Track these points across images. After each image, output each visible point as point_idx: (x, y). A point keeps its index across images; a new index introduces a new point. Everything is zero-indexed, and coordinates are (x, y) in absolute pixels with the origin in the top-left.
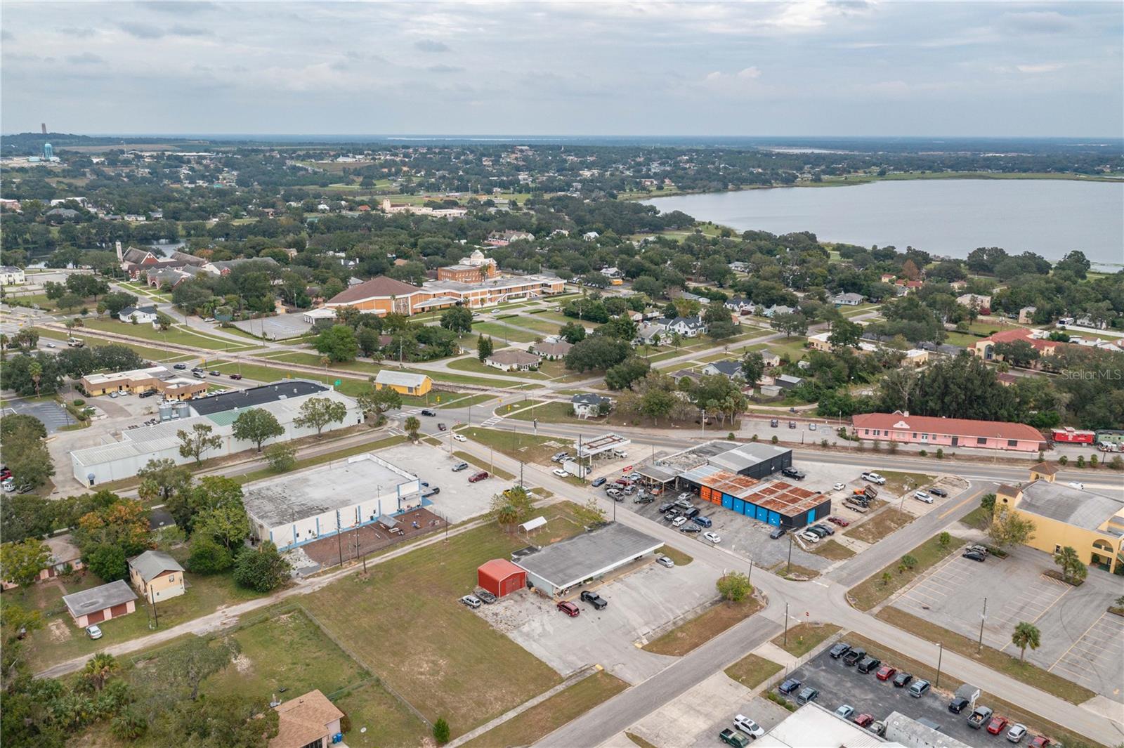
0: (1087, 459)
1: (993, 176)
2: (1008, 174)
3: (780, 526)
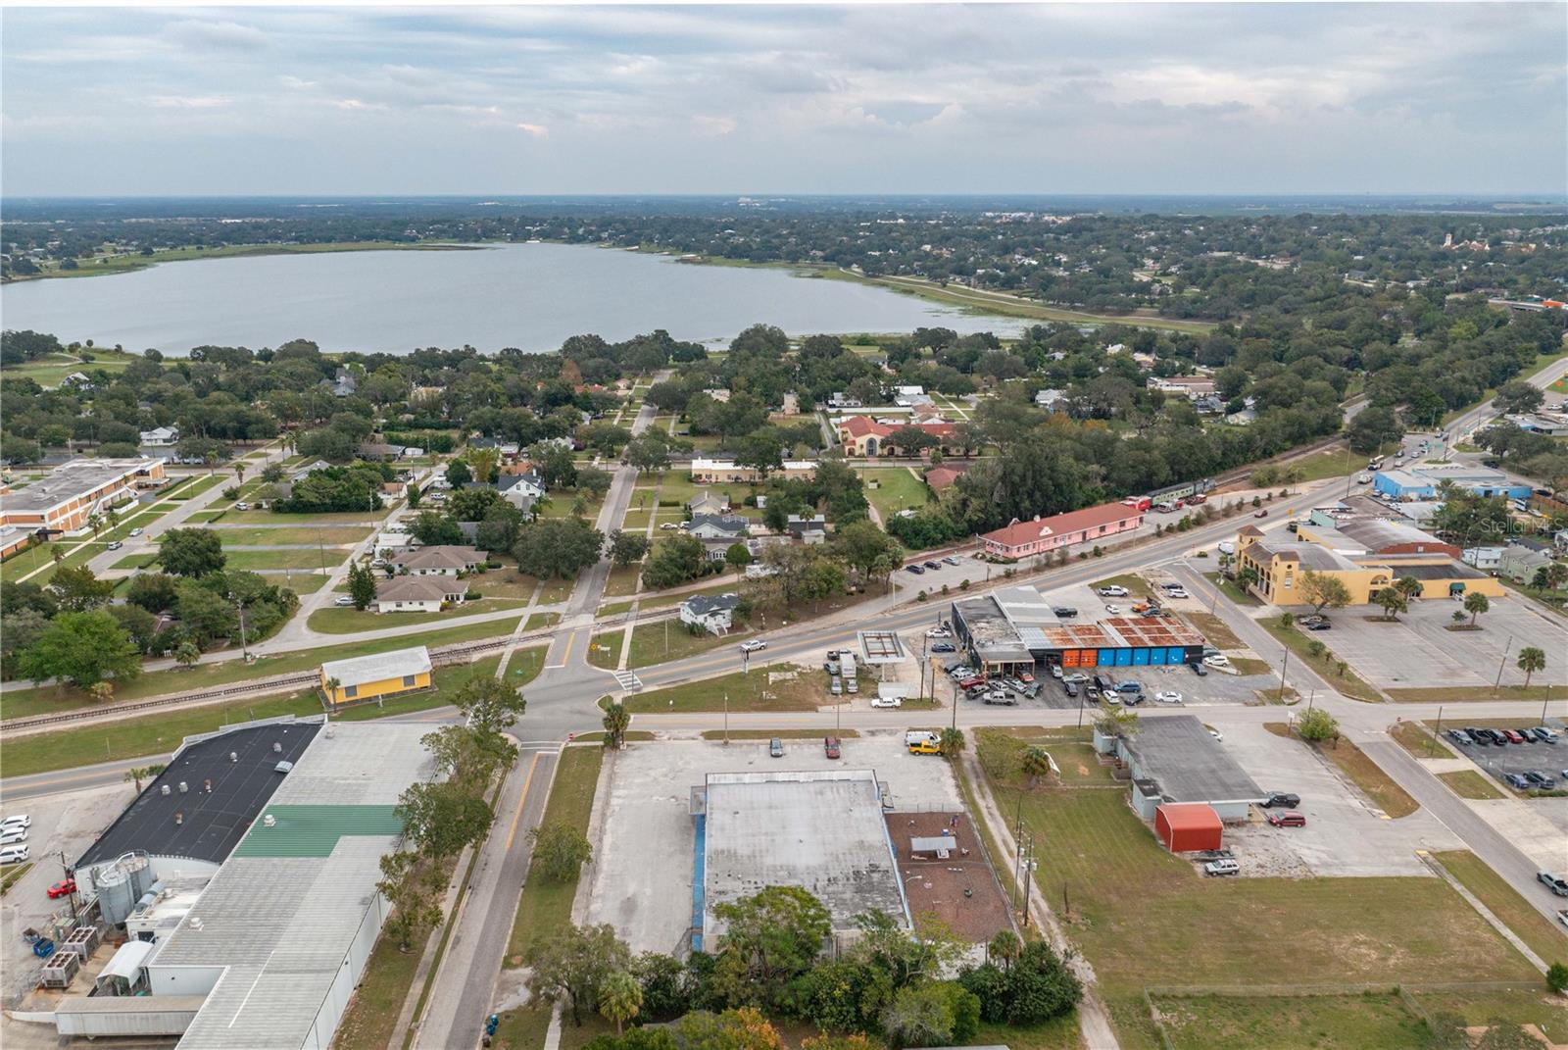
0: (1176, 523)
1: (289, 248)
2: (309, 247)
3: (1185, 662)
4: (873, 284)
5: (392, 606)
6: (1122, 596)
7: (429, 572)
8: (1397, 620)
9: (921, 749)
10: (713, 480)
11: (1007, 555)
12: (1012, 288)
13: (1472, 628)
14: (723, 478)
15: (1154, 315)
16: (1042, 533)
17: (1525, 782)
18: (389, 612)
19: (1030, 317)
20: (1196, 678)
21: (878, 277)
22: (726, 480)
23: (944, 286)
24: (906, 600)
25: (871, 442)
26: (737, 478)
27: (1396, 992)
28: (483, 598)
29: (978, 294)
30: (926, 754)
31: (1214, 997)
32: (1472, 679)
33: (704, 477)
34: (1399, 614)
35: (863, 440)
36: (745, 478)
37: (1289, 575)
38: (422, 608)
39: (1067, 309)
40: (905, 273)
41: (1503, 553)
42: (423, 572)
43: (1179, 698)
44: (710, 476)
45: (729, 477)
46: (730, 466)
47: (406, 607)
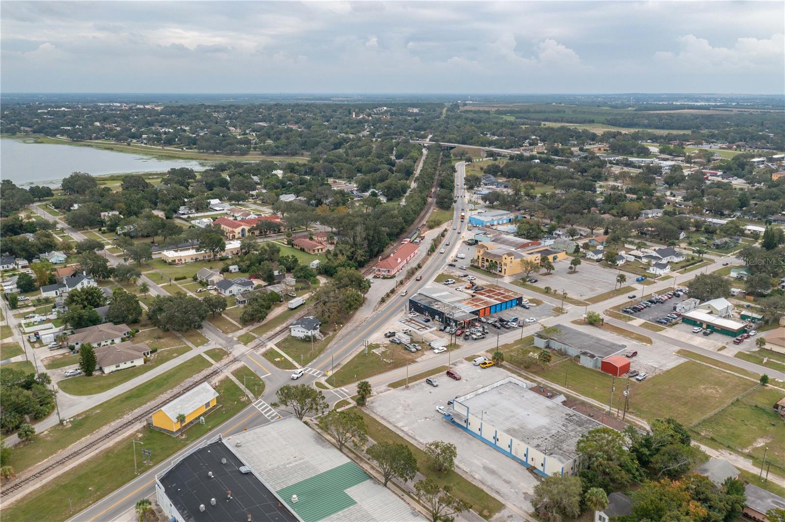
0: (429, 248)
3: (517, 305)
4: (81, 145)
5: (113, 368)
6: (453, 283)
7: (103, 343)
8: (551, 274)
9: (487, 365)
10: (183, 262)
11: (389, 274)
12: (171, 145)
13: (575, 272)
14: (189, 260)
15: (259, 155)
16: (399, 261)
17: (666, 321)
18: (112, 372)
19: (197, 159)
20: (527, 310)
21: (81, 141)
22: (191, 261)
23: (129, 145)
24: (375, 304)
25: (243, 230)
26: (196, 259)
27: (738, 400)
28: (159, 351)
29: (154, 149)
30: (489, 367)
31: (704, 421)
32: (601, 291)
33: (177, 261)
34: (552, 271)
35: (238, 230)
36: (201, 258)
37: (511, 262)
38: (132, 365)
39: (212, 154)
40: (97, 138)
41: (554, 242)
42: (99, 345)
43: (535, 319)
44: (181, 260)
45: (192, 259)
46: (192, 252)
47: (123, 366)
